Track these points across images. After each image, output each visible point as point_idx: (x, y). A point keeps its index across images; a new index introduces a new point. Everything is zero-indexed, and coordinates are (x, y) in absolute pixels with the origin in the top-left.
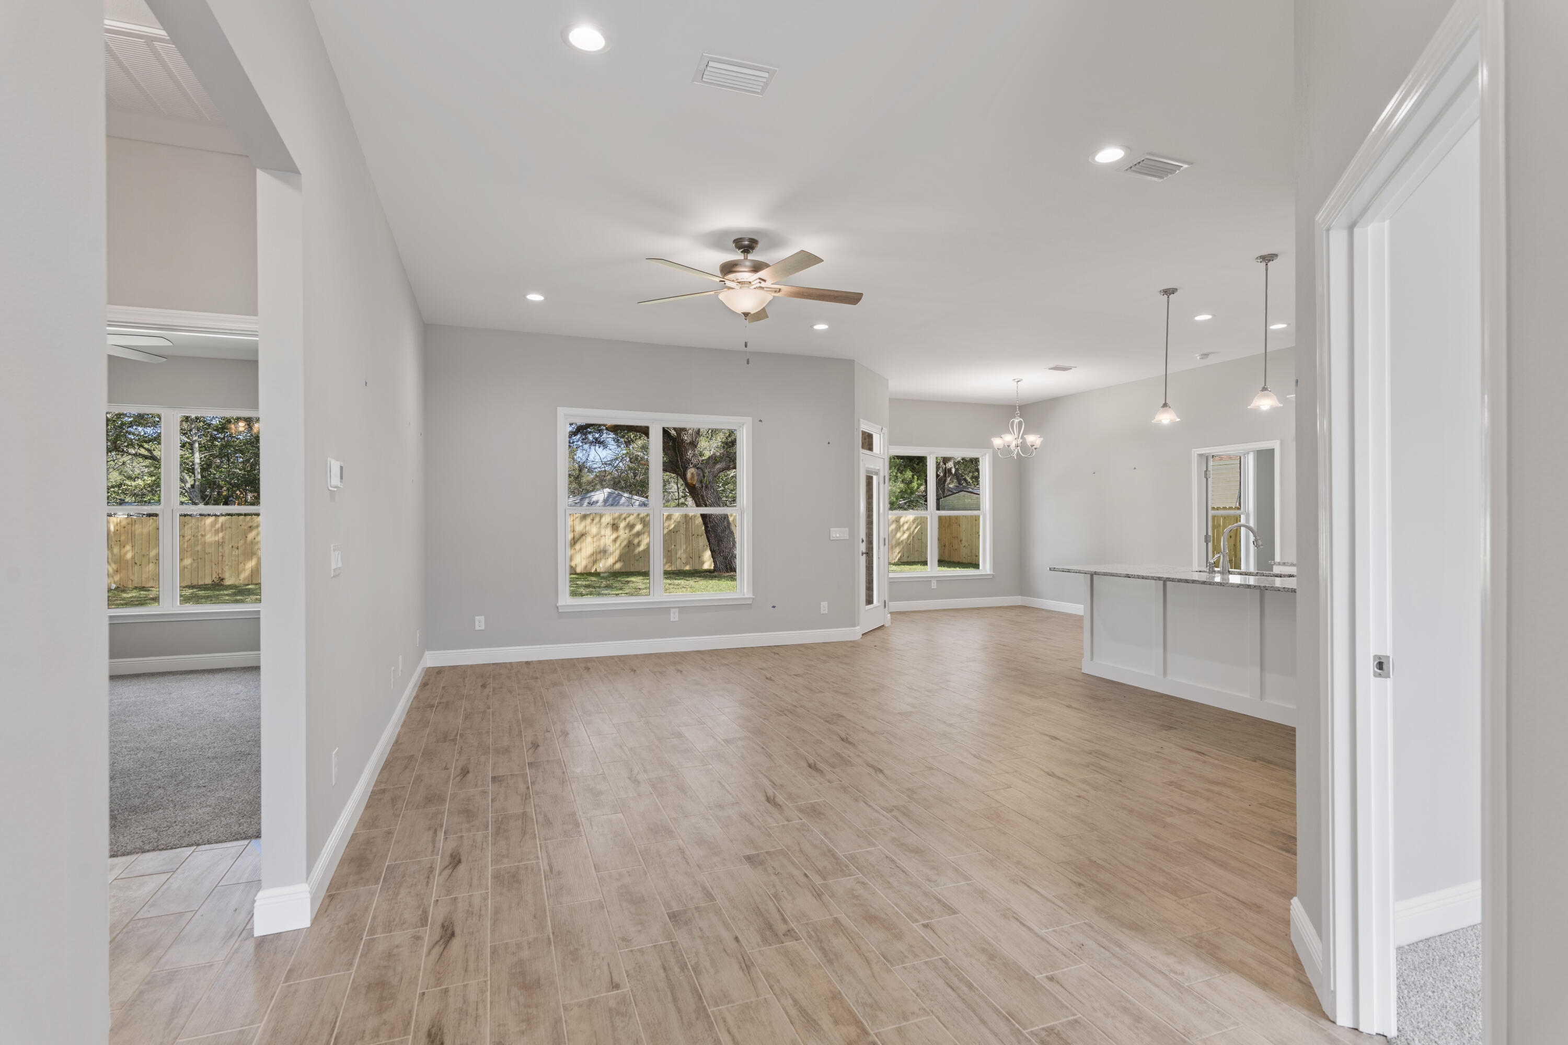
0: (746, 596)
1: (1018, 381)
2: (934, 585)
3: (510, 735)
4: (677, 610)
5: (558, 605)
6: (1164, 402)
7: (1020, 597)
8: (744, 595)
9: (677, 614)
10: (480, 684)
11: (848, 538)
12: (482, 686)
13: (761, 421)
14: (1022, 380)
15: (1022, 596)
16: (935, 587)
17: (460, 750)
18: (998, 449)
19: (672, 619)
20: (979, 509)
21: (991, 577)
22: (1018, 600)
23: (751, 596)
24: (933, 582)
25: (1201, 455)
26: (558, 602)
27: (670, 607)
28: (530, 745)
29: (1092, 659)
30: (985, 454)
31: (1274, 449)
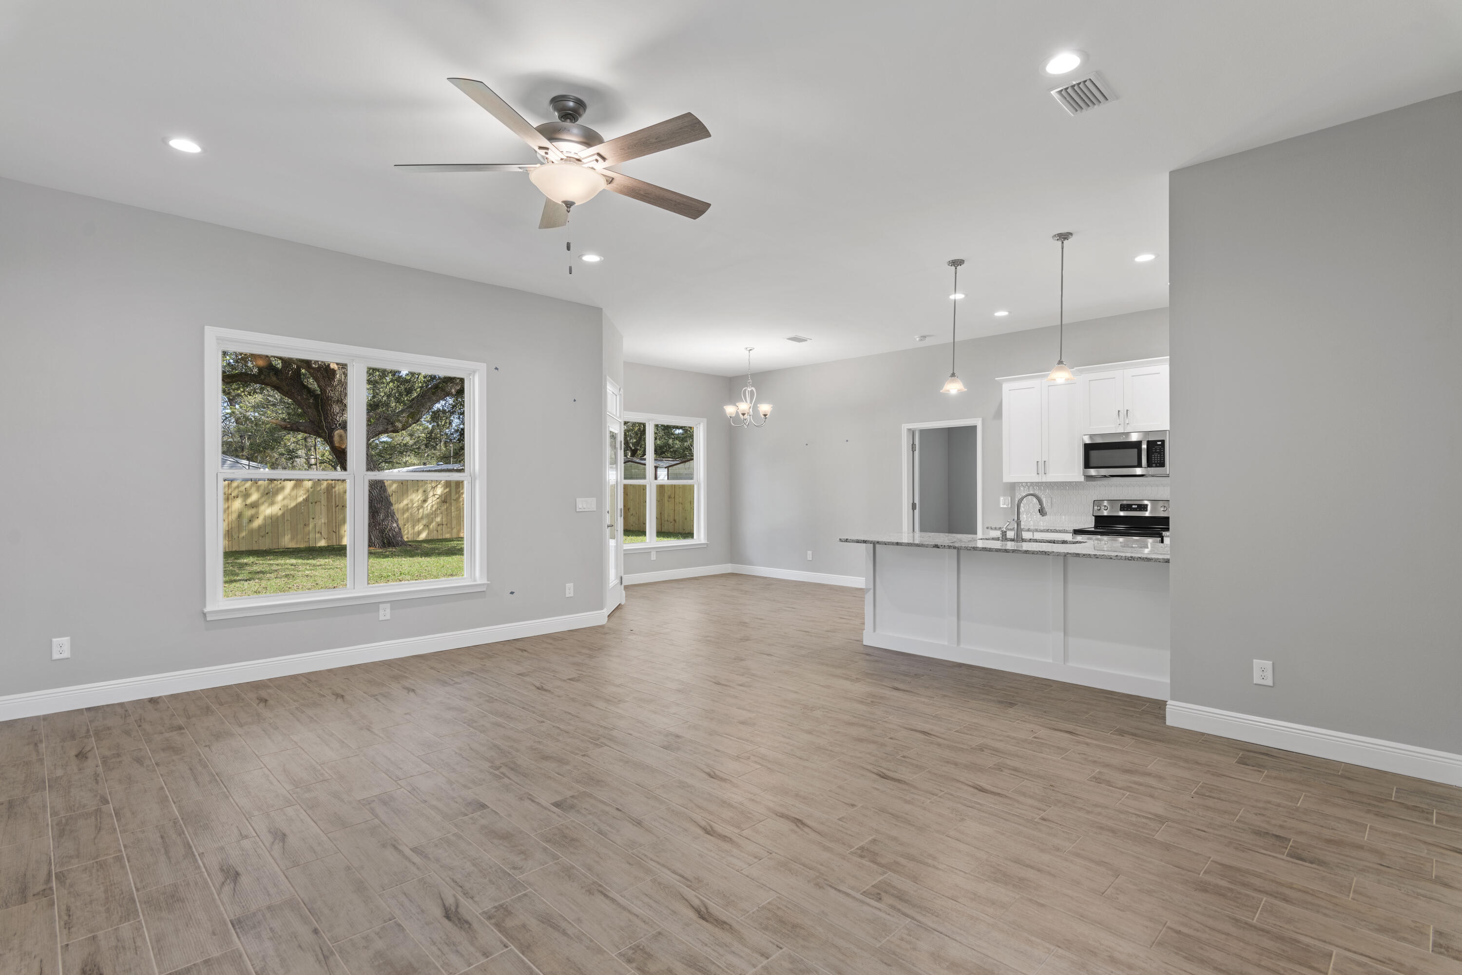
0: (478, 582)
1: (750, 350)
2: (653, 557)
3: (169, 858)
4: (389, 605)
5: (206, 610)
6: (952, 372)
7: (730, 564)
8: (475, 580)
9: (388, 611)
10: (73, 753)
11: (595, 509)
12: (77, 756)
13: (496, 369)
14: (754, 349)
15: (732, 563)
16: (655, 559)
17: (66, 918)
18: (731, 417)
19: (382, 618)
20: (692, 478)
21: (706, 546)
22: (728, 568)
23: (485, 581)
24: (652, 553)
25: (909, 430)
26: (205, 607)
27: (379, 603)
28: (220, 877)
29: (874, 630)
30: (700, 423)
31: (976, 426)
